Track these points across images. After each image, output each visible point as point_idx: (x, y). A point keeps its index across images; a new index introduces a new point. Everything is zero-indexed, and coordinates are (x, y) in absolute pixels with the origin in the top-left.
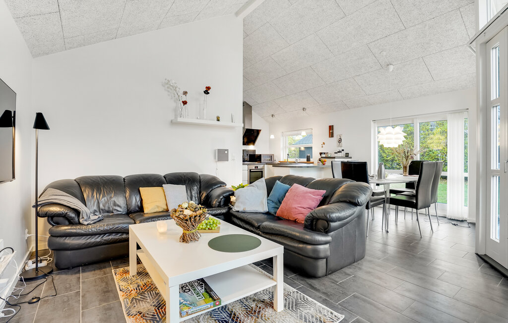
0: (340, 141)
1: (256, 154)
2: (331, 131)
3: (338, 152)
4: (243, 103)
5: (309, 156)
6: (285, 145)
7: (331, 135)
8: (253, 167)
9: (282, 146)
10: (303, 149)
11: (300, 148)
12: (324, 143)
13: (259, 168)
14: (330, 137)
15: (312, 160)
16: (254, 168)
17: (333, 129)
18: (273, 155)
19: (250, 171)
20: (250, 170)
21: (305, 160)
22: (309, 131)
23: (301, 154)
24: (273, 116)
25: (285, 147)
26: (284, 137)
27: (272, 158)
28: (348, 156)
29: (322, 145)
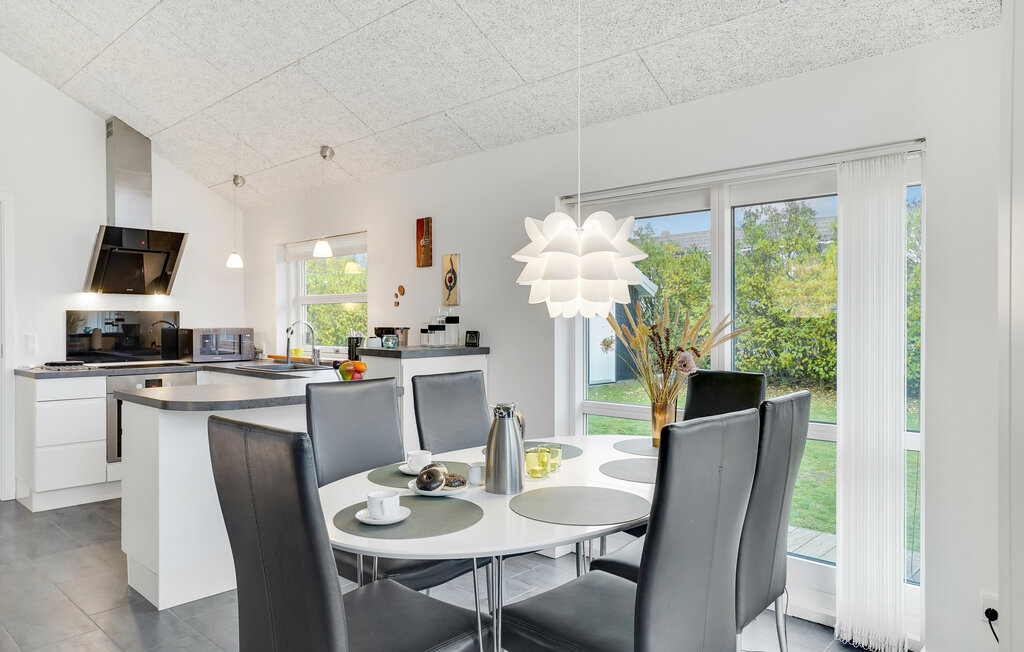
0: (451, 281)
1: (181, 326)
2: (422, 242)
3: (433, 328)
4: (109, 125)
6: (293, 295)
7: (425, 258)
8: (133, 383)
9: (280, 296)
12: (402, 290)
13: (168, 385)
14: (418, 265)
16: (141, 387)
17: (429, 234)
18: (251, 331)
24: (239, 181)
25: (296, 301)
26: (292, 265)
27: (246, 342)
28: (476, 345)
29: (397, 296)
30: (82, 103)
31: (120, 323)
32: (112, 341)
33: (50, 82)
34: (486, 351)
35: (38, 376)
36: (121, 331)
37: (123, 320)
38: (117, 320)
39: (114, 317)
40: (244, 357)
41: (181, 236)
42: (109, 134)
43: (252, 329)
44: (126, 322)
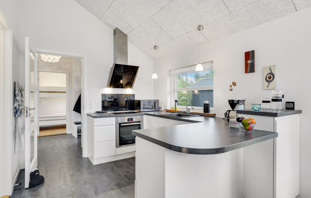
0: (270, 78)
1: (136, 99)
2: (249, 62)
3: (273, 100)
4: (115, 31)
5: (208, 104)
6: (172, 88)
7: (250, 68)
8: (125, 119)
9: (168, 89)
10: (196, 92)
11: (193, 91)
12: (234, 84)
13: (134, 120)
14: (246, 72)
15: (212, 110)
16: (126, 121)
18: (158, 101)
19: (120, 126)
20: (120, 124)
21: (200, 110)
22: (208, 65)
23: (195, 100)
24: (156, 48)
25: (174, 90)
26: (172, 78)
27: (156, 104)
28: (293, 109)
29: (231, 86)
30: (107, 24)
31: (113, 98)
32: (111, 103)
33: (98, 17)
34: (300, 112)
35: (95, 117)
36: (113, 100)
37: (113, 97)
38: (111, 97)
39: (111, 96)
40: (156, 110)
41: (138, 67)
42: (115, 34)
43: (158, 100)
44: (114, 98)
